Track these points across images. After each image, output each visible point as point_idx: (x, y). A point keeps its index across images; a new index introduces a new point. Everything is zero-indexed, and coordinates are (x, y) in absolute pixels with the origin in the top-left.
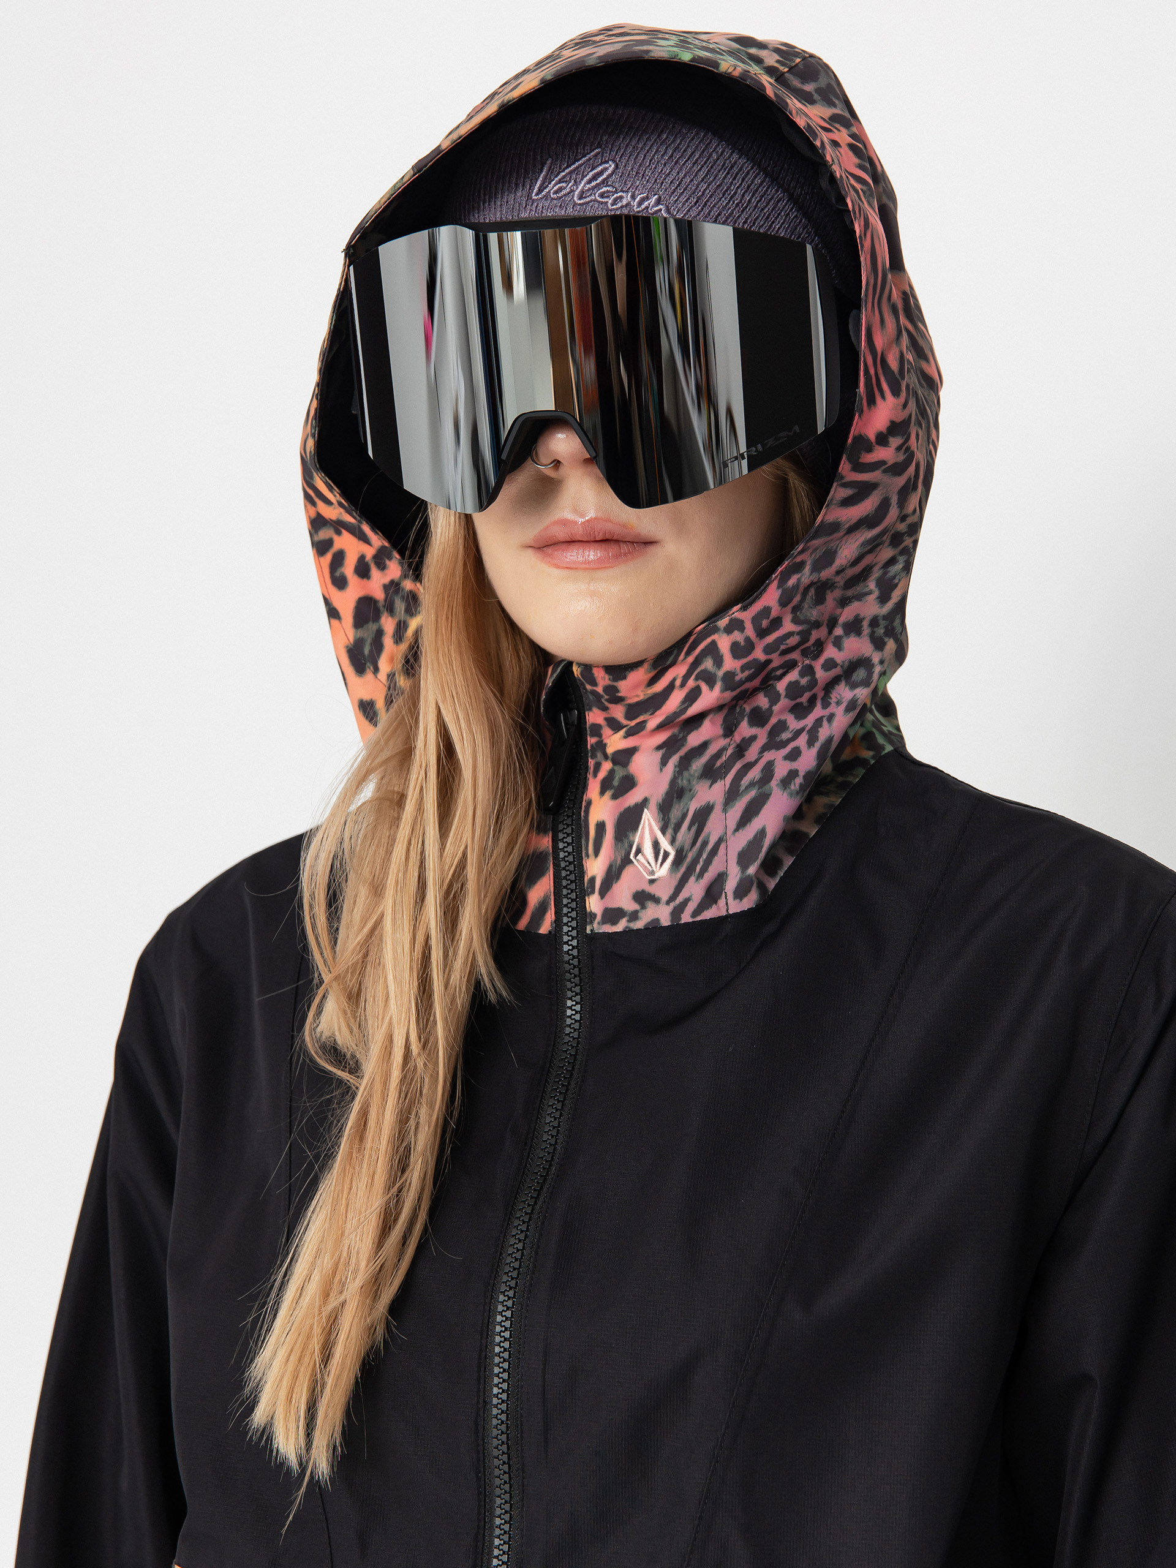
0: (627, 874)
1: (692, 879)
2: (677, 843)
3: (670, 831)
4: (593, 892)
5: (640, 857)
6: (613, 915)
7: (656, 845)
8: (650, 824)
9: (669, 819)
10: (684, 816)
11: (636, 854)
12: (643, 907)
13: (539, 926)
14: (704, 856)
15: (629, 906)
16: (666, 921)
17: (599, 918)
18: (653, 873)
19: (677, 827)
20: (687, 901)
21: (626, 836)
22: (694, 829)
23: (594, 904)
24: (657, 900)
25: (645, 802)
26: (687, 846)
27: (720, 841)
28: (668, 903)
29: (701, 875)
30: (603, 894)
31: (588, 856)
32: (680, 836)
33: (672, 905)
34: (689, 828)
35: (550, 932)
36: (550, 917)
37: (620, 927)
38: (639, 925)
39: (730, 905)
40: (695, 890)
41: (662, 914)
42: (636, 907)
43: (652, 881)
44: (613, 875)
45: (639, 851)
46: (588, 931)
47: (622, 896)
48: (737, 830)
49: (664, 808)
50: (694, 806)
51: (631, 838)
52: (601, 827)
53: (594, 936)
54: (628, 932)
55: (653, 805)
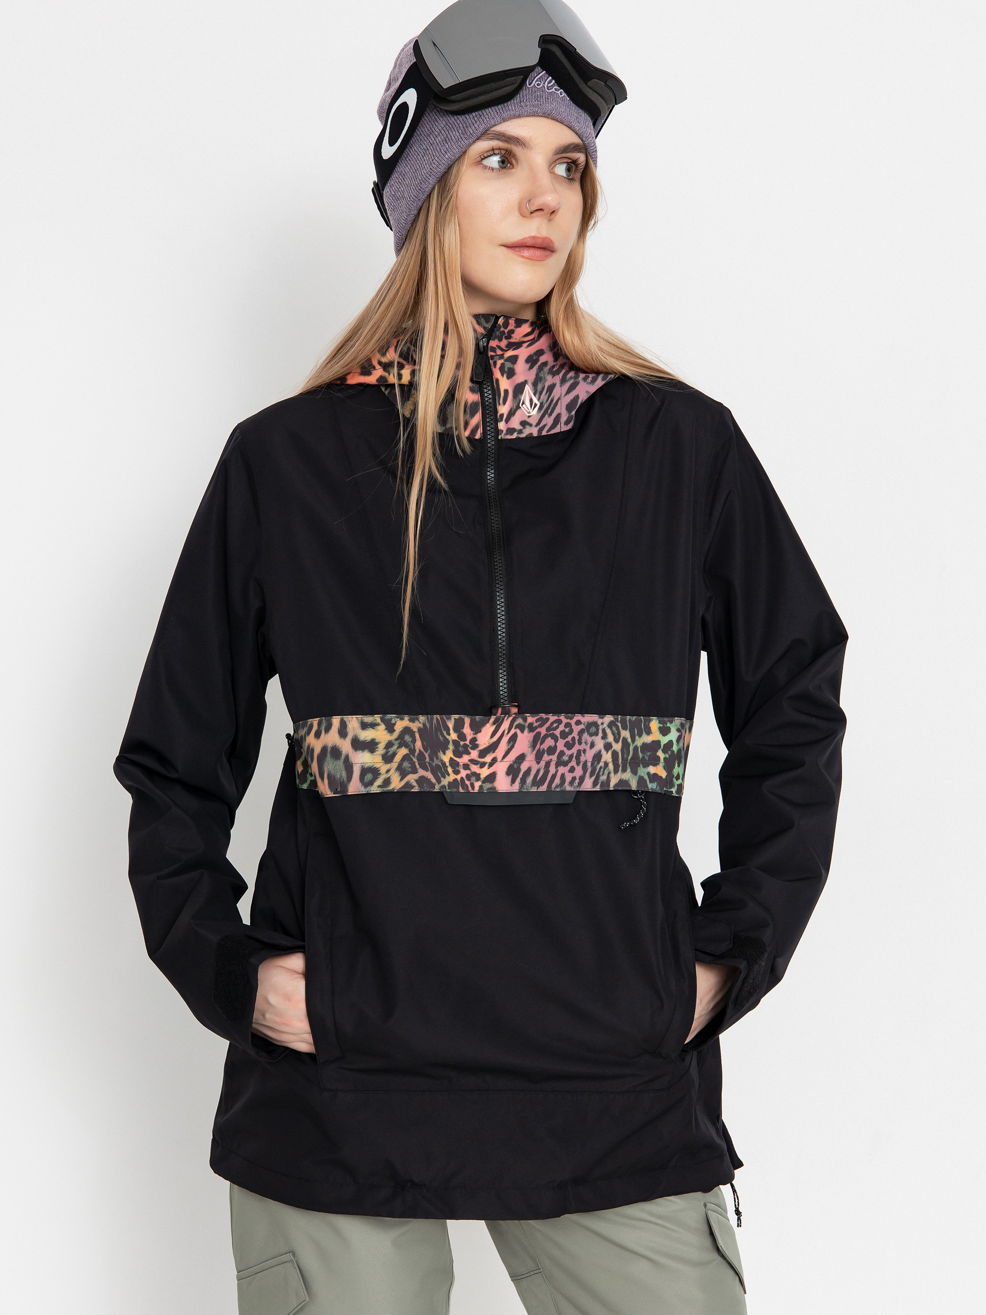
0: (518, 413)
1: (547, 416)
2: (541, 400)
3: (537, 395)
4: (502, 420)
5: (524, 405)
6: (511, 431)
7: (531, 401)
8: (529, 392)
9: (537, 389)
10: (543, 388)
11: (522, 405)
12: (524, 428)
13: (475, 435)
14: (552, 406)
15: (518, 426)
16: (535, 434)
17: (504, 432)
18: (529, 413)
19: (541, 394)
20: (545, 426)
21: (518, 396)
22: (548, 394)
23: (502, 426)
24: (531, 425)
25: (525, 382)
26: (544, 402)
27: (559, 399)
28: (536, 426)
29: (550, 415)
30: (507, 421)
31: (499, 404)
32: (542, 397)
33: (538, 427)
34: (546, 394)
35: (480, 438)
36: (480, 431)
37: (515, 436)
38: (523, 436)
39: (562, 427)
40: (549, 421)
41: (535, 432)
42: (521, 428)
43: (529, 417)
44: (512, 413)
45: (523, 403)
46: (500, 438)
47: (515, 423)
48: (566, 395)
49: (535, 385)
50: (547, 384)
51: (520, 397)
52: (506, 392)
53: (502, 440)
54: (518, 439)
55: (530, 383)
